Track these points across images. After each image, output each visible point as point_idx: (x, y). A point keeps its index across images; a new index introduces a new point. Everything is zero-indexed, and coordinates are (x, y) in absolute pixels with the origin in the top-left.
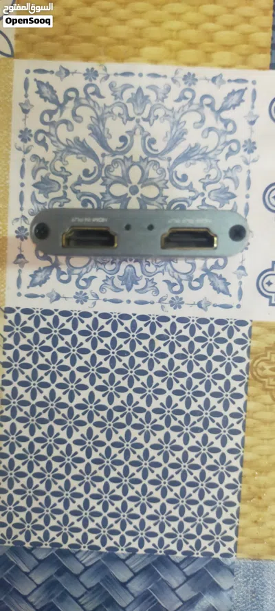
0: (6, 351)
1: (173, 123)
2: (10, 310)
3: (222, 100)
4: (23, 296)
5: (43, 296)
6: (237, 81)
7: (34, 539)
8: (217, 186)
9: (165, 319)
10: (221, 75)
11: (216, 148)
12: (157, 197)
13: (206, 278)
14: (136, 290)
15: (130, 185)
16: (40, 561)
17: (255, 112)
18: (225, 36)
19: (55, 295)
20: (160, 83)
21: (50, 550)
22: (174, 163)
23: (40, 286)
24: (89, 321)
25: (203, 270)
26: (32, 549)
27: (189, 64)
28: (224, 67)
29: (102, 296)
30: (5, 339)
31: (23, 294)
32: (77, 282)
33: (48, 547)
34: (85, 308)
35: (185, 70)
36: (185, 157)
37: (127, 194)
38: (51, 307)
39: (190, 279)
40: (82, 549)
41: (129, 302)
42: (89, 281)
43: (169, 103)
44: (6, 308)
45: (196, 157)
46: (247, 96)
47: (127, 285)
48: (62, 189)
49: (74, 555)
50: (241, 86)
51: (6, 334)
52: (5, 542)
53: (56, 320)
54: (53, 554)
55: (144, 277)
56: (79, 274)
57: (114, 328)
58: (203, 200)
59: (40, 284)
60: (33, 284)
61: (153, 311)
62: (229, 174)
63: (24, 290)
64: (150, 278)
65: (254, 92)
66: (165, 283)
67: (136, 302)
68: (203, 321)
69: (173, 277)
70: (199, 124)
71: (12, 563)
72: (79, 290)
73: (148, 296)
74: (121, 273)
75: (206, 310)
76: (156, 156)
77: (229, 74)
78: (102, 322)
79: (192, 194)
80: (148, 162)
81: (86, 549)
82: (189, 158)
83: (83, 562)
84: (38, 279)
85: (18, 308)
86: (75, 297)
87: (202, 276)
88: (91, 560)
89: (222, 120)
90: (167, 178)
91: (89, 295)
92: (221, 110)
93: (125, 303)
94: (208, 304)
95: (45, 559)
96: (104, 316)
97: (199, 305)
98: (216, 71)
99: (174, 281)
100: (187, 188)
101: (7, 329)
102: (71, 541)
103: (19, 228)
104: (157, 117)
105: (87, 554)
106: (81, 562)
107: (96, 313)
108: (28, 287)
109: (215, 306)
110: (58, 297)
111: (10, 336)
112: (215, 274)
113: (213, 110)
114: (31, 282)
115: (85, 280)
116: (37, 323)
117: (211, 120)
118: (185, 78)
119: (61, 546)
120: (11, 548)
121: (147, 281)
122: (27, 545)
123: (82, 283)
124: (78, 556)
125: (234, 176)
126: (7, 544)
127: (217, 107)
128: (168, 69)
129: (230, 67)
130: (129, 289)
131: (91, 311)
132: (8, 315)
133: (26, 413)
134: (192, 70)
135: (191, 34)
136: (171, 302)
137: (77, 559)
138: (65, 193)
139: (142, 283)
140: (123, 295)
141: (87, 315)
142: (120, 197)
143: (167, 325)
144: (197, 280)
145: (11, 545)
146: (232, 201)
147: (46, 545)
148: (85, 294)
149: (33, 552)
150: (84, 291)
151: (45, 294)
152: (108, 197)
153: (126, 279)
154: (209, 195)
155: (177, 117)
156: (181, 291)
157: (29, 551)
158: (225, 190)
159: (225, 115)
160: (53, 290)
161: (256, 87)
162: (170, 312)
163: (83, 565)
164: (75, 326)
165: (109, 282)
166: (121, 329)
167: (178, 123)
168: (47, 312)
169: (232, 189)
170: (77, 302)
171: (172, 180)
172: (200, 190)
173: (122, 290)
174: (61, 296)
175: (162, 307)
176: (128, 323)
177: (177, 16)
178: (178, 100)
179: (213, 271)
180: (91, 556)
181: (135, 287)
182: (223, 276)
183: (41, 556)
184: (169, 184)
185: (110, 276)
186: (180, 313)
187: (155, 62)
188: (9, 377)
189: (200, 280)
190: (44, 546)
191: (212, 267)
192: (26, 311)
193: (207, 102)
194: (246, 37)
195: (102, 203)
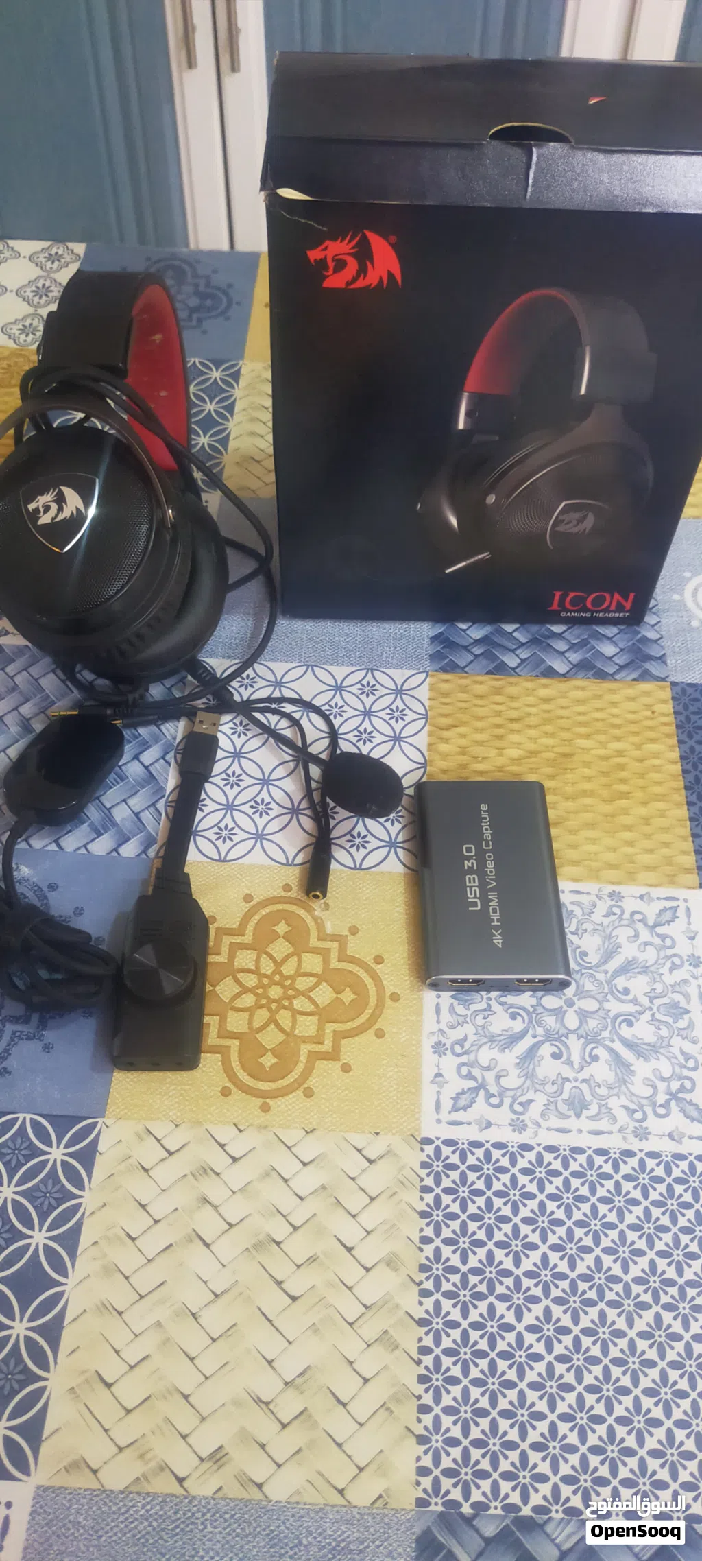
0: (424, 1195)
1: (605, 937)
2: (428, 1141)
3: (654, 916)
4: (444, 1124)
5: (469, 1124)
6: (667, 899)
7: (476, 1496)
8: (666, 1000)
9: (630, 1154)
10: (648, 893)
11: (655, 963)
12: (597, 1011)
13: (673, 1103)
14: (587, 1117)
15: (564, 998)
16: (488, 1541)
17: (693, 927)
18: (647, 859)
19: (485, 1122)
20: (584, 899)
21: (504, 1518)
22: (612, 975)
23: (465, 1111)
24: (531, 1156)
25: (667, 1094)
26: (475, 1516)
27: (613, 883)
28: (651, 886)
29: (544, 1124)
30: (422, 1180)
31: (444, 1121)
32: (511, 1106)
33: (499, 1512)
34: (524, 1138)
35: (610, 888)
36: (625, 969)
37: (561, 1007)
38: (481, 1137)
39: (654, 1104)
40: (553, 1514)
41: (580, 1131)
42: (526, 1105)
43: (597, 917)
44: (422, 1139)
45: (636, 971)
46: (681, 912)
47: (574, 1110)
48: (485, 1000)
49: (541, 1527)
50: (674, 904)
51: (423, 1173)
52: (430, 1504)
53: (488, 1155)
54: (507, 1526)
55: (595, 1101)
56: (513, 1097)
57: (566, 1165)
58: (653, 1015)
59: (465, 1108)
60: (455, 1109)
61: (614, 1143)
62: (677, 988)
63: (445, 1116)
64: (603, 1103)
65: (688, 910)
66: (622, 1109)
67: (589, 1132)
68: (680, 1157)
69: (632, 1101)
70: (633, 939)
71: (441, 1547)
72: (514, 1117)
73: (603, 1125)
74: (565, 1096)
75: (680, 1142)
76: (590, 968)
77: (656, 892)
78: (548, 1157)
79: (638, 1008)
80: (582, 974)
81: (561, 1515)
82: (628, 971)
83: (557, 1541)
84: (462, 1103)
85: (438, 1139)
86: (510, 1125)
87: (668, 1101)
88: (569, 1536)
89: (658, 935)
90: (606, 990)
91: (528, 1122)
92: (655, 926)
93: (574, 1133)
94: (682, 1135)
95: (495, 1537)
96: (551, 1149)
97: (671, 1136)
98: (644, 890)
99: (633, 1106)
100: (630, 1001)
101: (424, 1165)
102: (536, 1499)
103: (436, 1043)
104: (586, 930)
105: (561, 1526)
106: (553, 1541)
107: (539, 1145)
108: (450, 1112)
109: (691, 1138)
110: (489, 1125)
111: (428, 1175)
112: (685, 1099)
113: (646, 925)
114: (453, 1106)
115: (521, 1104)
116: (463, 1159)
117: (645, 935)
118: (611, 895)
119: (520, 1509)
120: (441, 1515)
121: (600, 1106)
122: (466, 1509)
123: (518, 1108)
124: (549, 1528)
125: (683, 991)
126: (432, 1508)
127: (651, 923)
128: (591, 887)
129: (656, 886)
130: (578, 1116)
131: (533, 1143)
132: (425, 1147)
133: (454, 1285)
134: (617, 888)
135: (610, 857)
136: (634, 1132)
137: (548, 1535)
138: (489, 1005)
139: (594, 1109)
140: (572, 1123)
141: (526, 1147)
142: (555, 1009)
143: (633, 1162)
144: (661, 1106)
145: (440, 1508)
146: (686, 1017)
147: (496, 1509)
148: (523, 1121)
149: (474, 1523)
150: (522, 1118)
151: (472, 1120)
152: (540, 1010)
153: (573, 1103)
154: (658, 1010)
155: (608, 931)
156: (644, 1119)
157: (468, 1521)
158: (675, 1005)
159: (659, 930)
160: (482, 1116)
161: (689, 904)
162: (635, 1145)
163: (558, 1546)
164: (513, 1162)
165: (552, 1107)
166: (574, 1166)
167: (610, 937)
168: (476, 1144)
169: (683, 1004)
170: (514, 1130)
171: (612, 994)
172: (647, 1004)
173: (570, 1117)
174: (493, 1122)
175: (624, 1138)
176: (582, 1159)
177: (594, 841)
178: (607, 915)
179: (679, 1095)
180: (569, 1529)
181: (585, 1113)
182: (694, 1101)
183: (490, 1530)
184: (609, 997)
185: (552, 1100)
186: (649, 1146)
187: (575, 880)
188: (429, 1232)
189: (666, 1105)
190: (492, 1511)
191: (679, 1091)
192: (449, 1142)
193: (637, 918)
194: (669, 861)
195: (534, 1016)
